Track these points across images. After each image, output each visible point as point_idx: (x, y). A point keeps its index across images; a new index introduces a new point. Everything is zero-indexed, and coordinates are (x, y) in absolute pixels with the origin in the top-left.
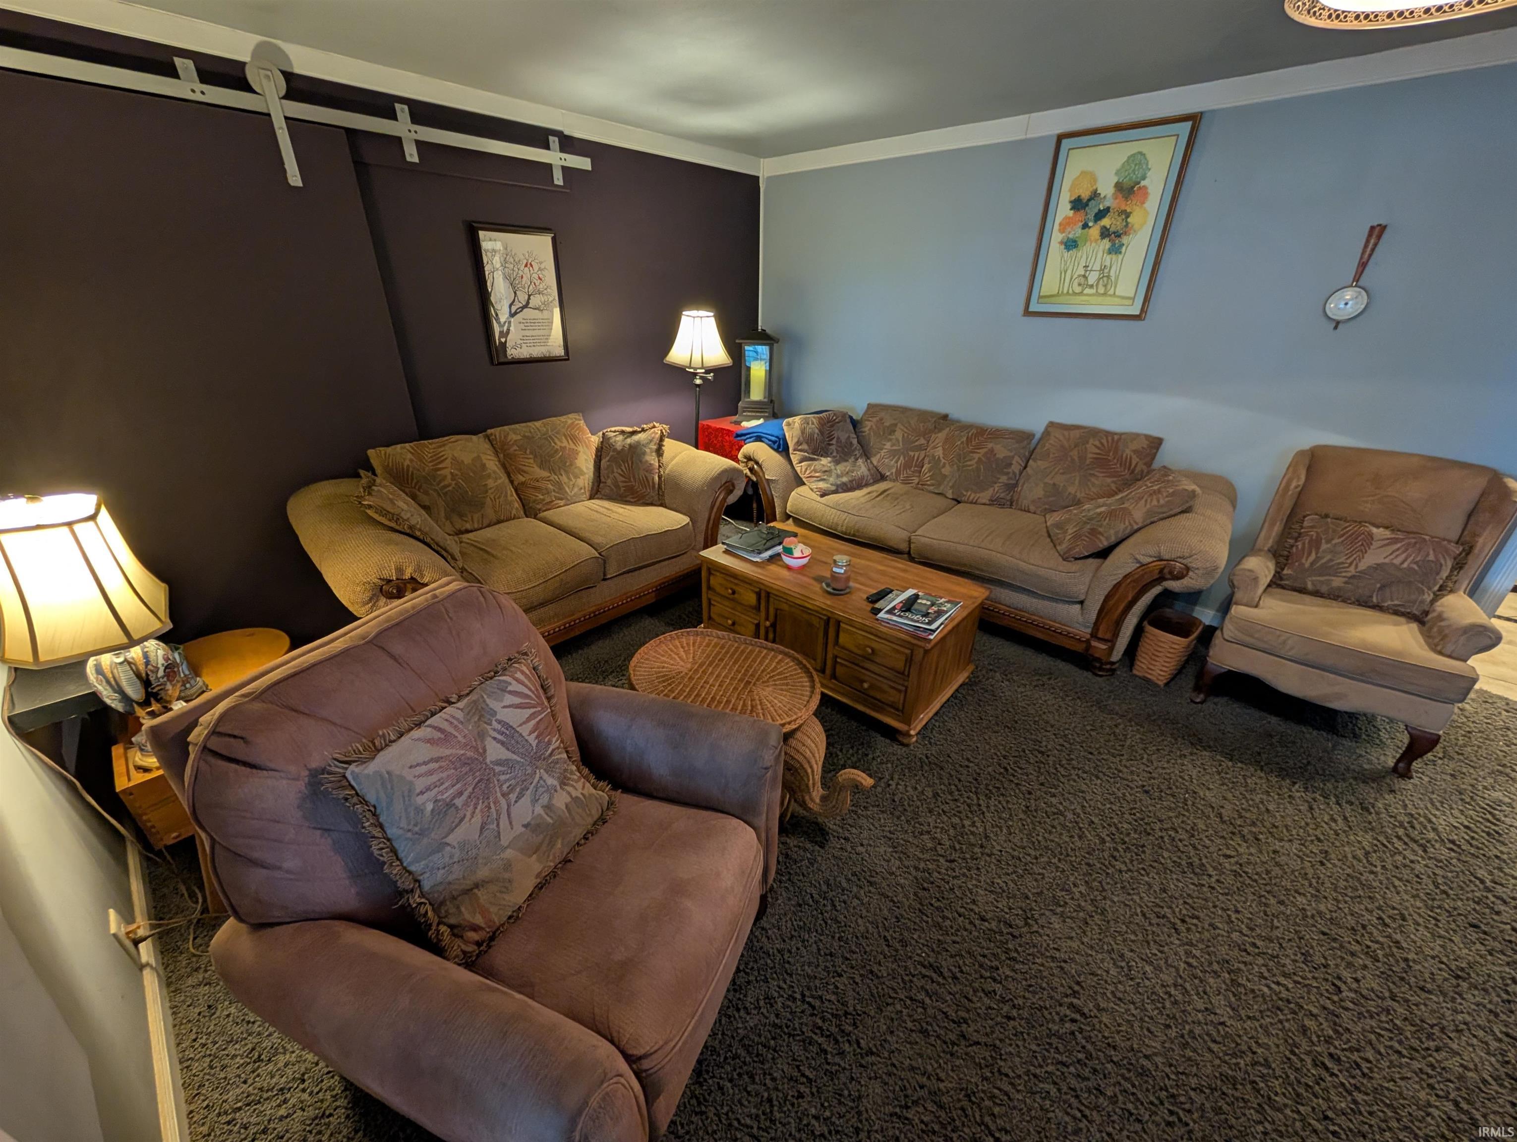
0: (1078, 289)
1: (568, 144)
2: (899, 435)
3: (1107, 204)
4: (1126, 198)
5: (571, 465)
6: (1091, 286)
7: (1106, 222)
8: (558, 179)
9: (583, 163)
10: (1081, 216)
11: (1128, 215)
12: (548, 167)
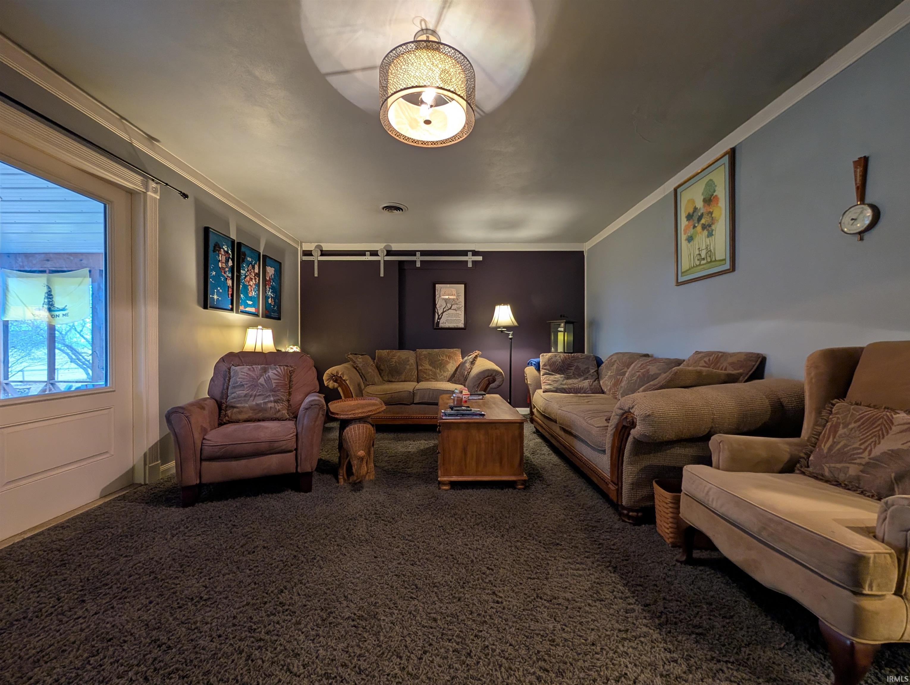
0: (698, 263)
1: (475, 253)
2: (615, 367)
3: (702, 211)
4: (709, 205)
5: (444, 367)
6: (704, 259)
7: (703, 221)
8: (470, 265)
9: (480, 258)
10: (691, 222)
11: (711, 213)
12: (466, 262)
